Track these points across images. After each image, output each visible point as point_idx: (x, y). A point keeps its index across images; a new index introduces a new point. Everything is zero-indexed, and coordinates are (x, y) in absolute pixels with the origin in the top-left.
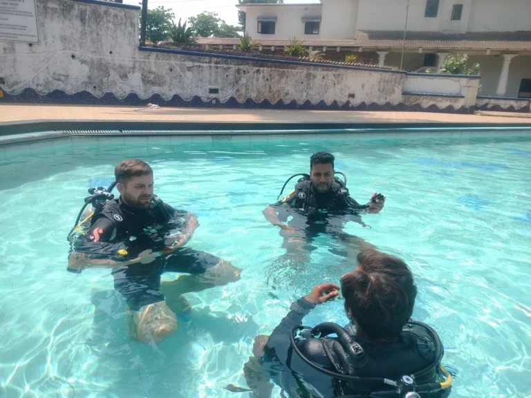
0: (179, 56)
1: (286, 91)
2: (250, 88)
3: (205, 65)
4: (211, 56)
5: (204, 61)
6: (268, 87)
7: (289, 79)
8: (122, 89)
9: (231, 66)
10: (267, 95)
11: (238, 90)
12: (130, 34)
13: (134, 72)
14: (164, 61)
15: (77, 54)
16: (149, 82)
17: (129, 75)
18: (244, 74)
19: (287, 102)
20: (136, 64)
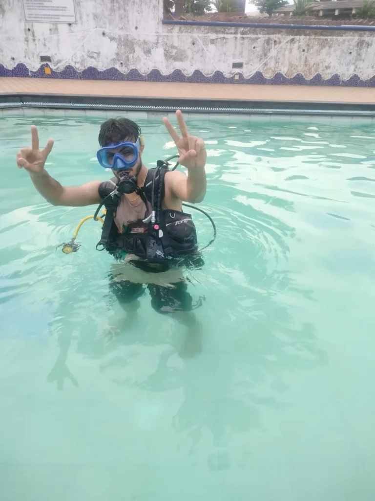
0: (202, 28)
1: (327, 64)
2: (281, 60)
3: (230, 36)
4: (237, 26)
5: (229, 32)
6: (303, 58)
7: (332, 49)
8: (144, 66)
9: (260, 36)
10: (301, 69)
11: (265, 64)
12: (154, 7)
13: (157, 47)
14: (187, 34)
15: (107, 31)
16: (171, 57)
17: (153, 51)
18: (275, 45)
19: (327, 76)
20: (160, 39)
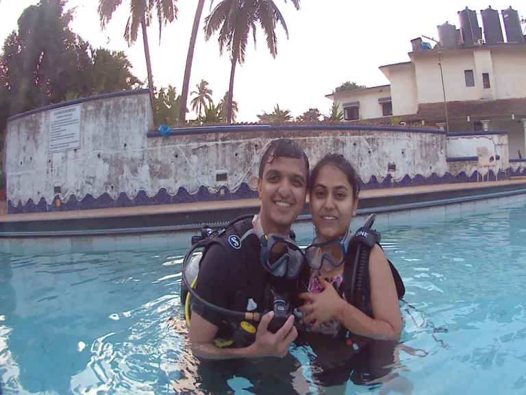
0: (184, 137)
3: (210, 144)
4: (217, 132)
5: (210, 139)
8: (131, 189)
9: (241, 141)
11: (250, 173)
12: (141, 120)
13: (143, 165)
14: (169, 146)
15: (102, 152)
16: (156, 174)
17: (139, 169)
18: (256, 149)
20: (145, 154)
